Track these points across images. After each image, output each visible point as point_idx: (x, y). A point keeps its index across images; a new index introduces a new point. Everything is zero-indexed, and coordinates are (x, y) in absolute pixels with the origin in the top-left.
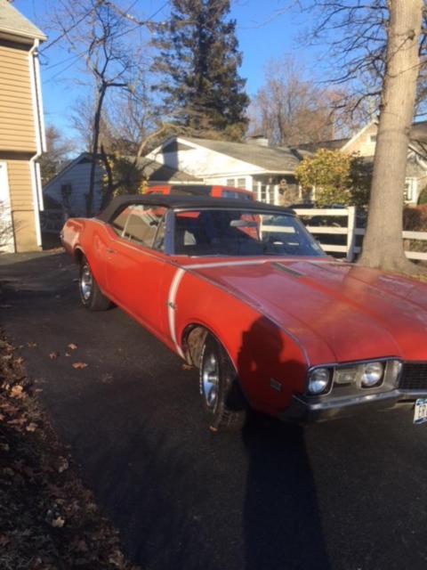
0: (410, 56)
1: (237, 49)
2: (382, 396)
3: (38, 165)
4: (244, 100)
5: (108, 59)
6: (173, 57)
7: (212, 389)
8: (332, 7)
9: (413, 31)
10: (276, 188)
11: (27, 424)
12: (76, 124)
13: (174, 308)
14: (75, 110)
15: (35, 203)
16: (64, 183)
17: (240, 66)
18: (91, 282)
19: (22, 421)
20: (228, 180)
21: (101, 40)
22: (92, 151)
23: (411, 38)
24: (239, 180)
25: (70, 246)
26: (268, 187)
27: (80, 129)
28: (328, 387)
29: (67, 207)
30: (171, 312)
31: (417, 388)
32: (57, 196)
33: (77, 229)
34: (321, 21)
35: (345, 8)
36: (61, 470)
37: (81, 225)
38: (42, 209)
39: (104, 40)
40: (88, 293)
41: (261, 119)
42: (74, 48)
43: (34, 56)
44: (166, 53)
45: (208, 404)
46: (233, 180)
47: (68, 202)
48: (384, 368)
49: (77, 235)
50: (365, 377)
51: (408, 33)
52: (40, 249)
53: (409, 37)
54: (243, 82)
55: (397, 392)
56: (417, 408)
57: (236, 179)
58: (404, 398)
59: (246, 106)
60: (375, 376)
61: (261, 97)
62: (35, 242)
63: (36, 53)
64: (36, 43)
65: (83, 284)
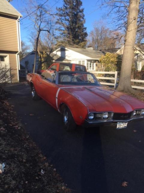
0: (134, 25)
1: (84, 18)
2: (108, 121)
3: (19, 55)
4: (86, 34)
5: (41, 22)
6: (63, 19)
7: (67, 121)
8: (113, 6)
9: (135, 18)
10: (95, 64)
11: (18, 127)
12: (30, 41)
13: (57, 98)
14: (30, 36)
15: (17, 67)
16: (26, 61)
17: (85, 23)
18: (35, 92)
19: (17, 127)
20: (79, 61)
21: (39, 16)
22: (36, 51)
23: (135, 19)
24: (83, 61)
25: (29, 81)
26: (92, 64)
27: (32, 42)
28: (94, 118)
29: (27, 68)
30: (57, 100)
31: (118, 120)
32: (24, 65)
33: (31, 76)
34: (110, 11)
35: (118, 7)
36: (27, 137)
37: (32, 75)
38: (19, 69)
39: (40, 16)
40: (34, 95)
41: (92, 40)
42: (31, 18)
43: (18, 21)
44: (61, 18)
45: (65, 124)
46: (80, 61)
47: (27, 67)
48: (109, 114)
49: (31, 78)
50: (104, 116)
51: (134, 18)
52: (19, 82)
53: (134, 19)
54: (86, 28)
55: (112, 120)
56: (118, 125)
57: (82, 61)
58: (114, 122)
59: (86, 36)
60: (107, 116)
61: (92, 33)
62: (17, 80)
63: (19, 21)
64: (19, 17)
65: (32, 92)
